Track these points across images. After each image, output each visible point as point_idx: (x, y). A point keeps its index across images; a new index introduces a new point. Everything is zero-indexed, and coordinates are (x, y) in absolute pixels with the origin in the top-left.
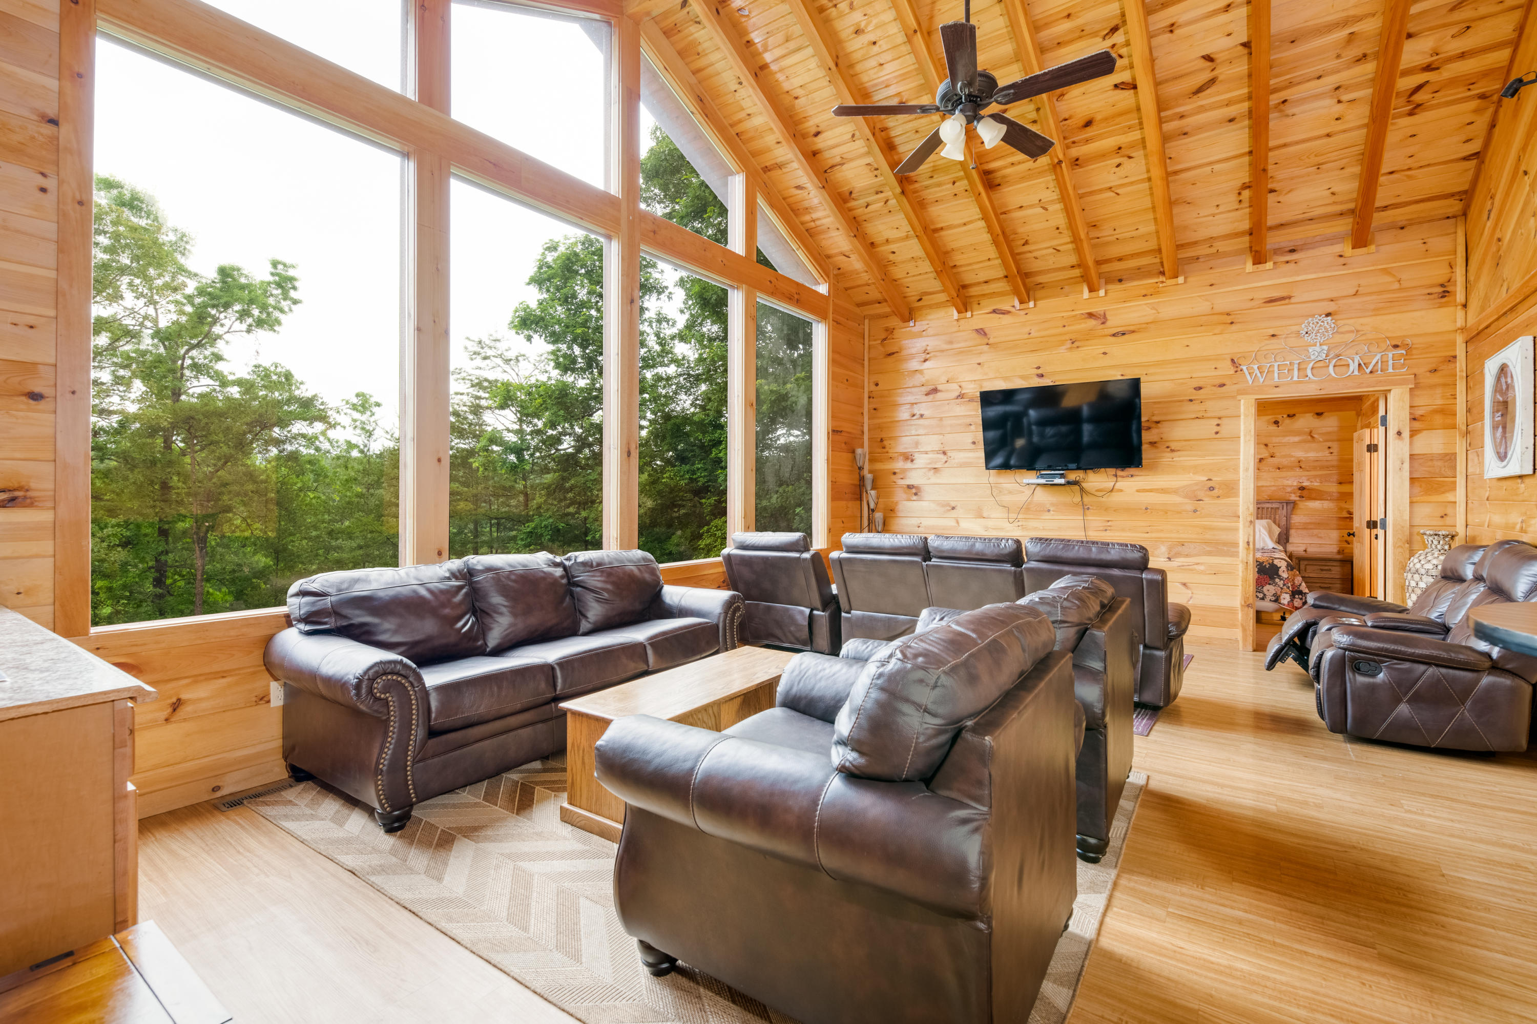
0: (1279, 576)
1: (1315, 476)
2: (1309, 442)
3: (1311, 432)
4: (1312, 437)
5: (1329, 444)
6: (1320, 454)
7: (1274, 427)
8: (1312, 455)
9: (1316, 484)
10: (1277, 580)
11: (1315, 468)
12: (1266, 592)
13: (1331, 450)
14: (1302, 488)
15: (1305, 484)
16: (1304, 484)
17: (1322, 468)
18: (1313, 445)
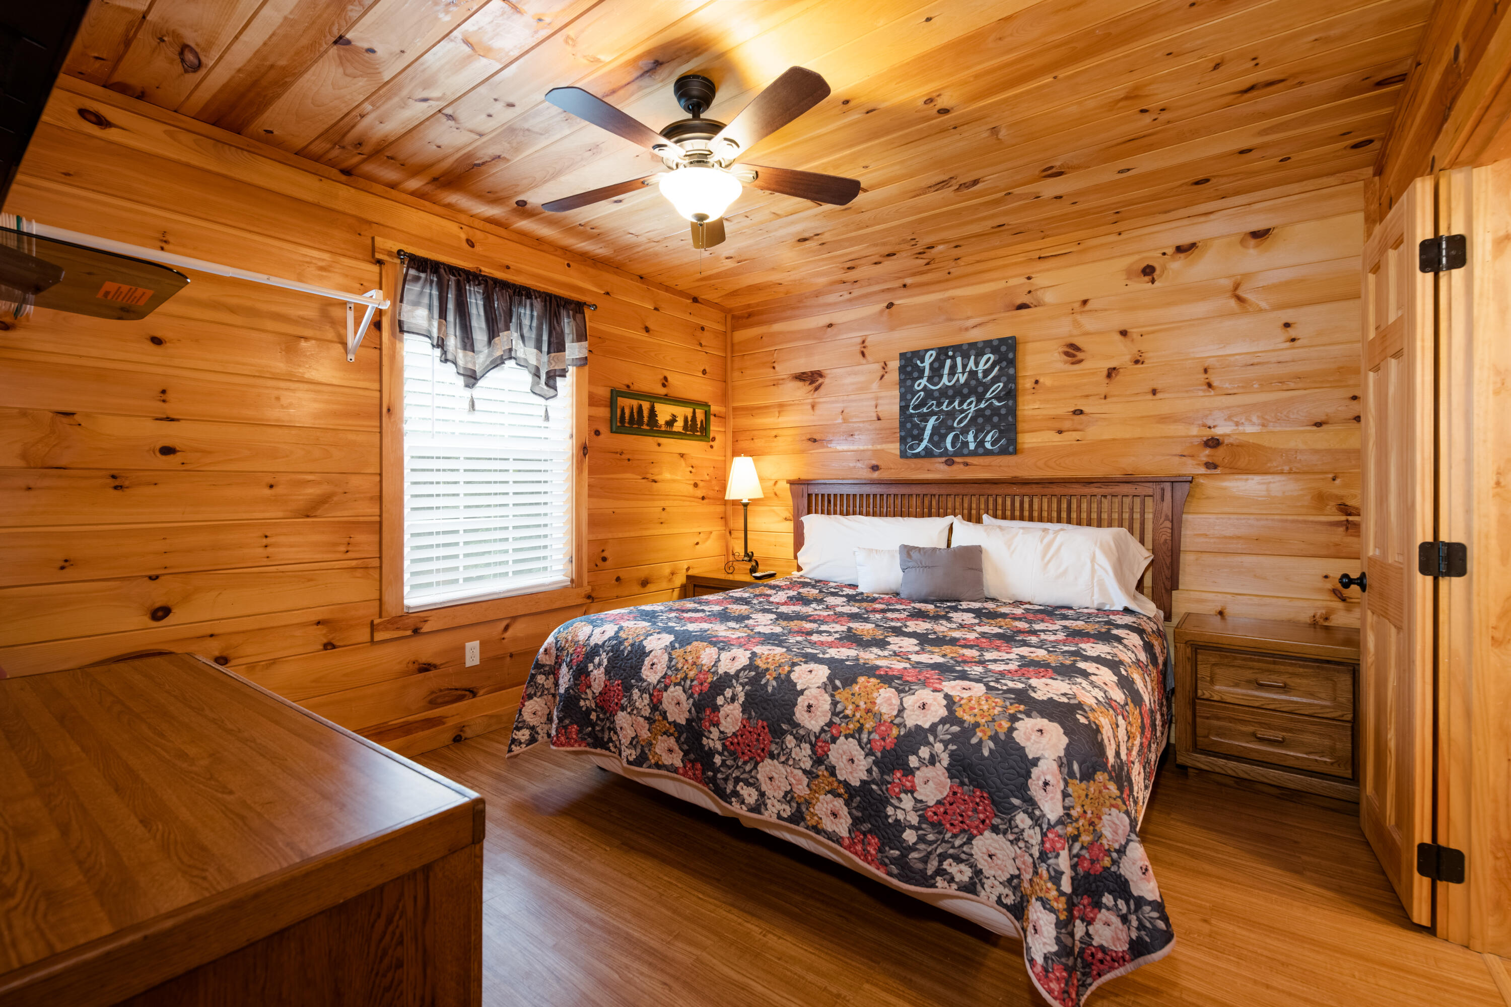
0: (1030, 804)
1: (1248, 409)
2: (1231, 314)
3: (1237, 286)
4: (1239, 299)
5: (1287, 315)
6: (1261, 346)
7: (1142, 285)
8: (1239, 348)
9: (1250, 428)
10: (1022, 820)
11: (1246, 387)
12: (982, 863)
13: (1292, 333)
14: (1213, 443)
15: (1223, 429)
16: (1219, 431)
17: (1267, 384)
18: (1244, 323)
